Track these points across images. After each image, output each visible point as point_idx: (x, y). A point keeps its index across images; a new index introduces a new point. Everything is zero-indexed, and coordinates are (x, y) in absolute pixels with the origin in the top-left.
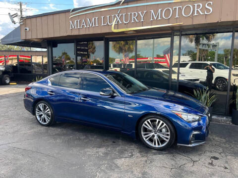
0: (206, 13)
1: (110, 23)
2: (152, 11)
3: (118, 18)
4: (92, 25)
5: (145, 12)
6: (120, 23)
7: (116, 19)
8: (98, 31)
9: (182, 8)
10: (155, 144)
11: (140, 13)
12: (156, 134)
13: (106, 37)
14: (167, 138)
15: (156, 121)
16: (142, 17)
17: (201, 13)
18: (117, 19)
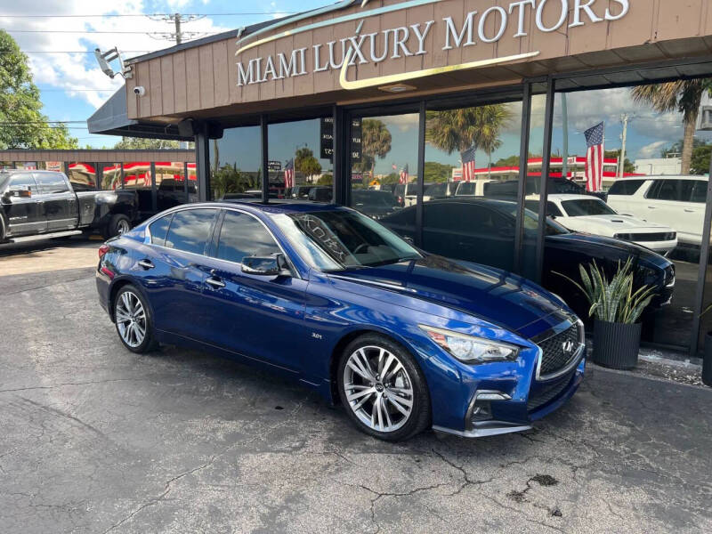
0: (608, 16)
1: (335, 64)
2: (449, 20)
3: (357, 48)
4: (291, 72)
5: (429, 23)
6: (362, 60)
7: (350, 50)
8: (306, 89)
9: (536, 7)
10: (377, 422)
11: (415, 27)
12: (380, 391)
13: (339, 104)
14: (407, 408)
15: (378, 352)
16: (421, 39)
17: (594, 19)
18: (354, 50)
